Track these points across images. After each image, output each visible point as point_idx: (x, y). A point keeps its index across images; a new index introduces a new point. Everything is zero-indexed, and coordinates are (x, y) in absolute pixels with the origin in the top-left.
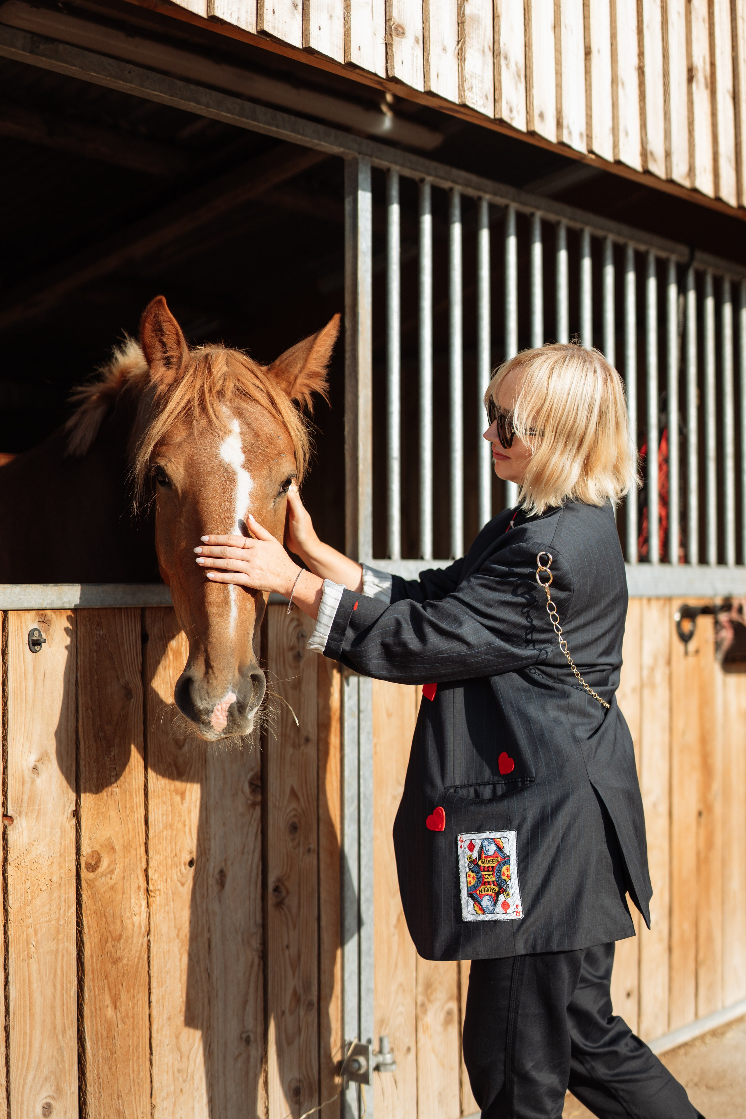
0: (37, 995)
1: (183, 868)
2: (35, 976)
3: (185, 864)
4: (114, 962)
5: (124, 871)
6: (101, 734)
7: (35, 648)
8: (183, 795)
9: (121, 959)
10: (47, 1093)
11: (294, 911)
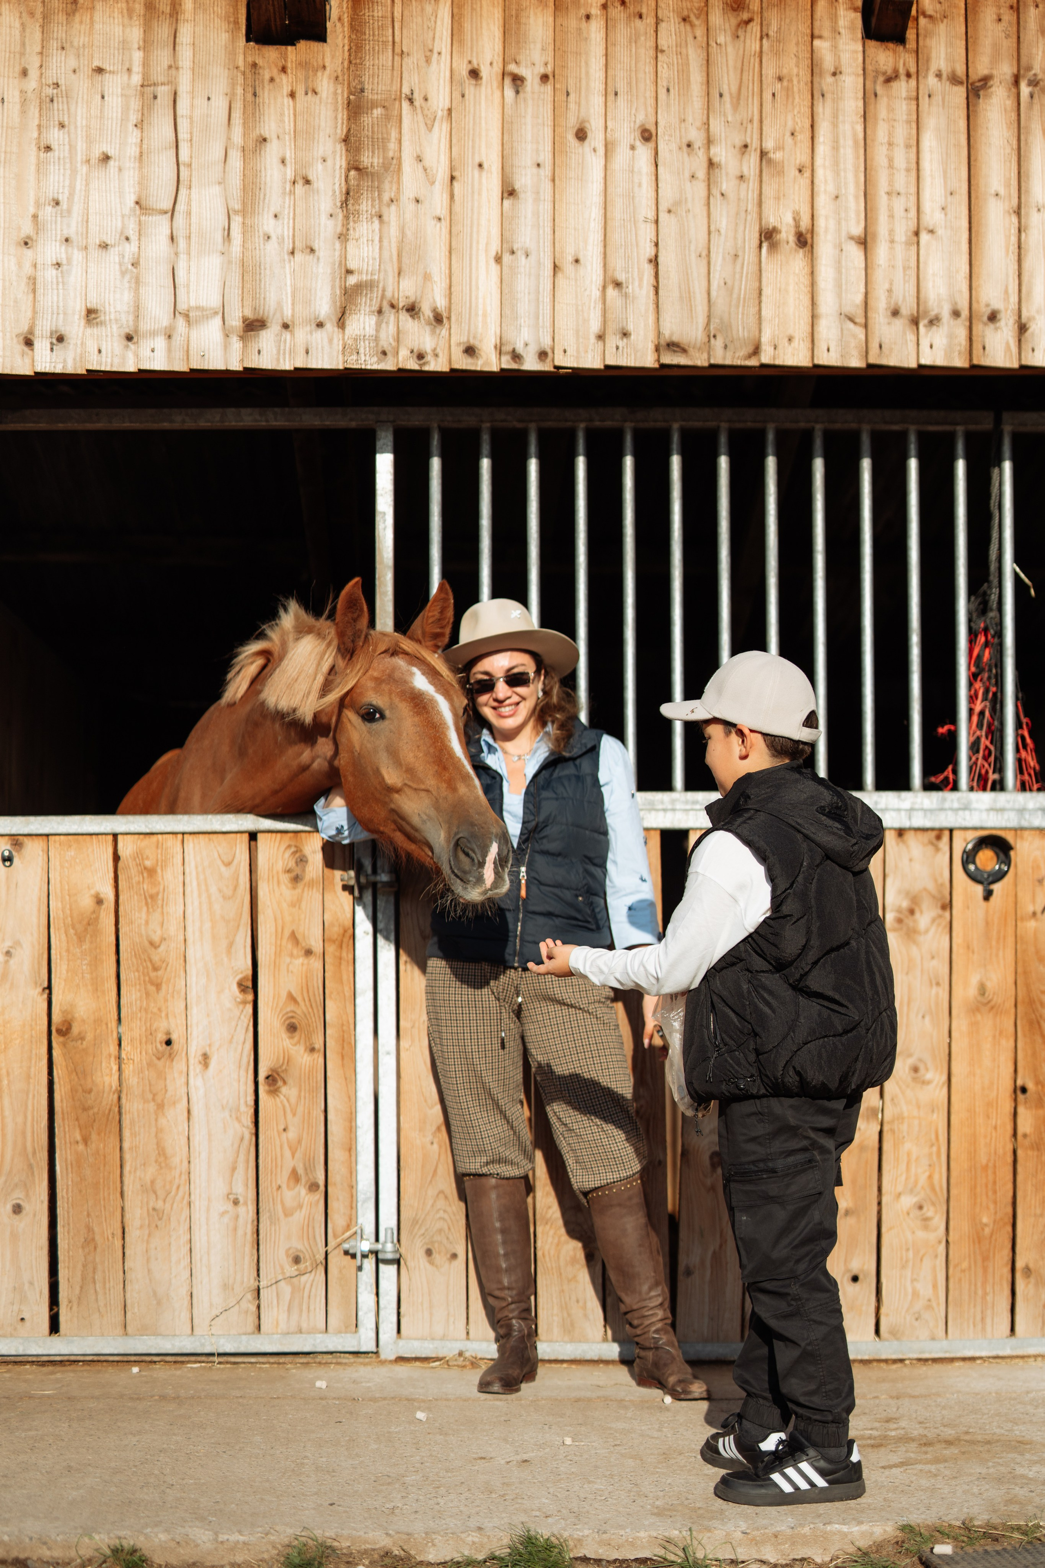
1: (159, 1045)
3: (160, 1043)
4: (85, 1109)
5: (95, 1039)
6: (72, 931)
7: (7, 864)
8: (158, 986)
9: (92, 1108)
10: (18, 1196)
11: (293, 1100)
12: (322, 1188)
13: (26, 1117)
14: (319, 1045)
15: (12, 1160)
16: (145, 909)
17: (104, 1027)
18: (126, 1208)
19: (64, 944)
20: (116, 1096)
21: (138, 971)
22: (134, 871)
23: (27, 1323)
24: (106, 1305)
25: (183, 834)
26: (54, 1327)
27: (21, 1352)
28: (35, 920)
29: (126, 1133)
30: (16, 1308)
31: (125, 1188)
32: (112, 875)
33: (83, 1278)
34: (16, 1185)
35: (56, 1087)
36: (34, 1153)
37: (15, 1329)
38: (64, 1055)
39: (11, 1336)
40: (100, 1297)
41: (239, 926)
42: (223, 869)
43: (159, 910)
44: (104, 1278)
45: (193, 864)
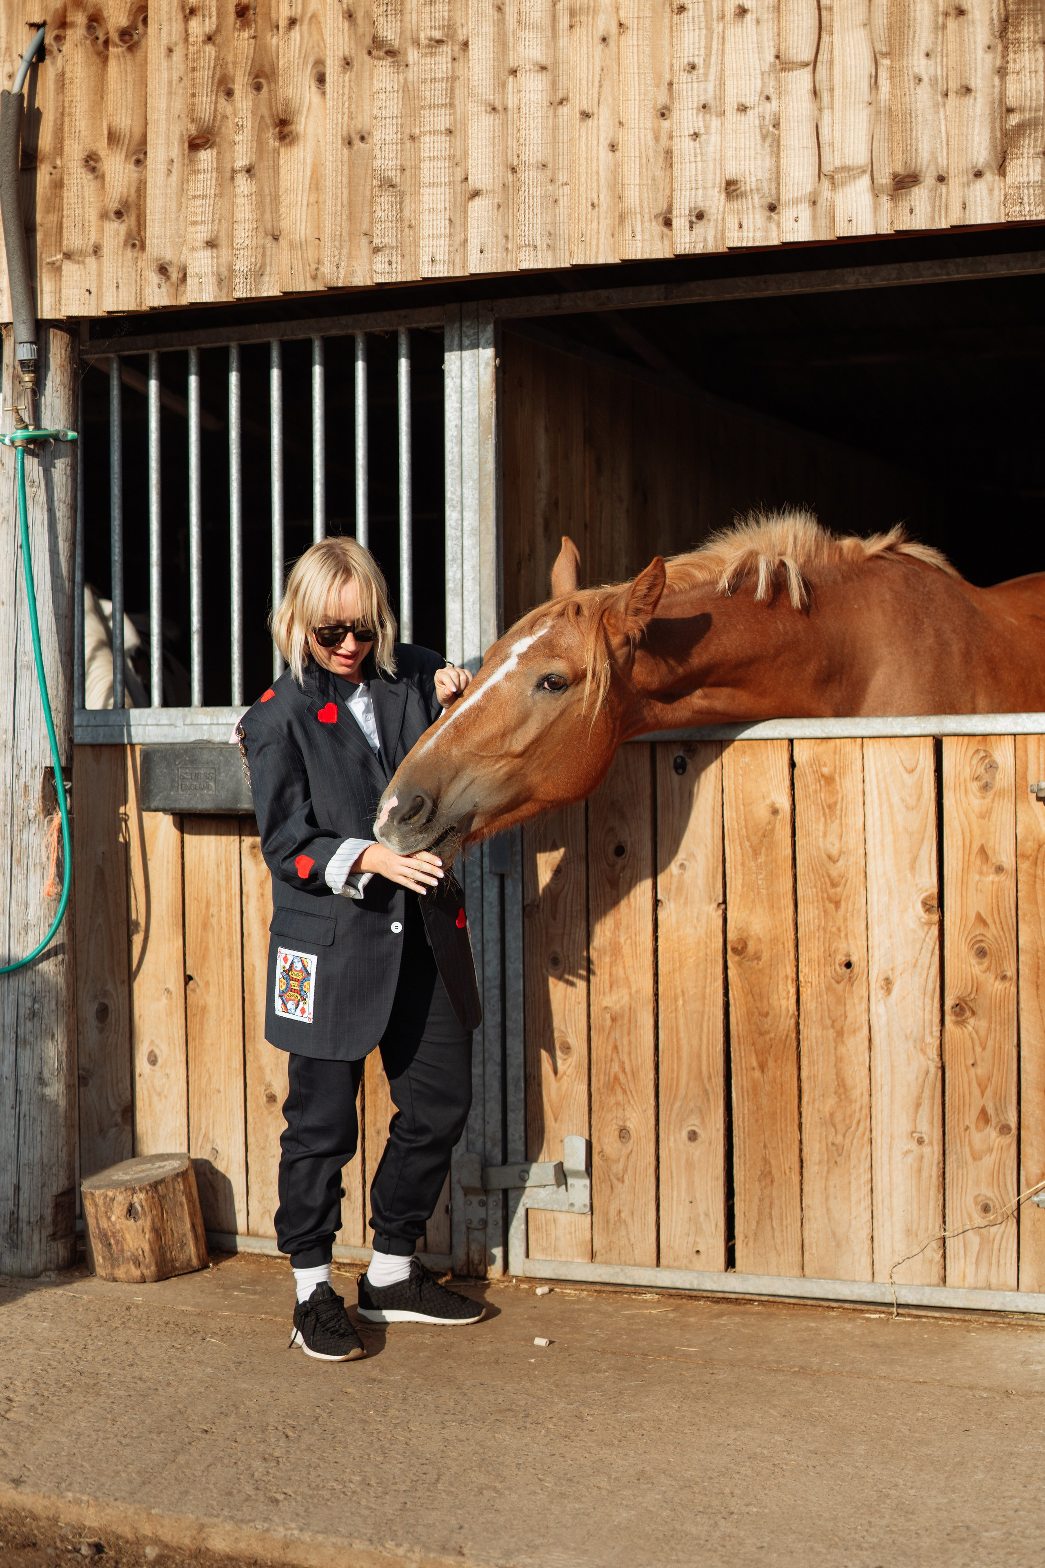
0: (684, 1042)
1: (838, 968)
2: (682, 1027)
3: (840, 965)
4: (761, 1034)
5: (771, 960)
6: (747, 844)
7: (680, 771)
8: (837, 904)
9: (769, 1032)
10: (693, 1123)
11: (983, 1033)
12: (1014, 1131)
13: (701, 1039)
14: (1011, 972)
15: (688, 1084)
16: (823, 819)
17: (781, 946)
18: (804, 1141)
19: (739, 858)
20: (793, 1021)
21: (816, 887)
22: (810, 779)
23: (703, 1256)
24: (783, 1243)
25: (863, 738)
26: (730, 1262)
27: (695, 1286)
28: (709, 831)
29: (804, 1062)
30: (691, 1239)
31: (803, 1120)
32: (787, 783)
33: (760, 1213)
34: (692, 1111)
35: (732, 1009)
36: (710, 1078)
37: (691, 1261)
38: (740, 975)
39: (687, 1268)
40: (777, 1234)
41: (923, 839)
42: (906, 776)
43: (838, 821)
44: (781, 1214)
45: (873, 772)
